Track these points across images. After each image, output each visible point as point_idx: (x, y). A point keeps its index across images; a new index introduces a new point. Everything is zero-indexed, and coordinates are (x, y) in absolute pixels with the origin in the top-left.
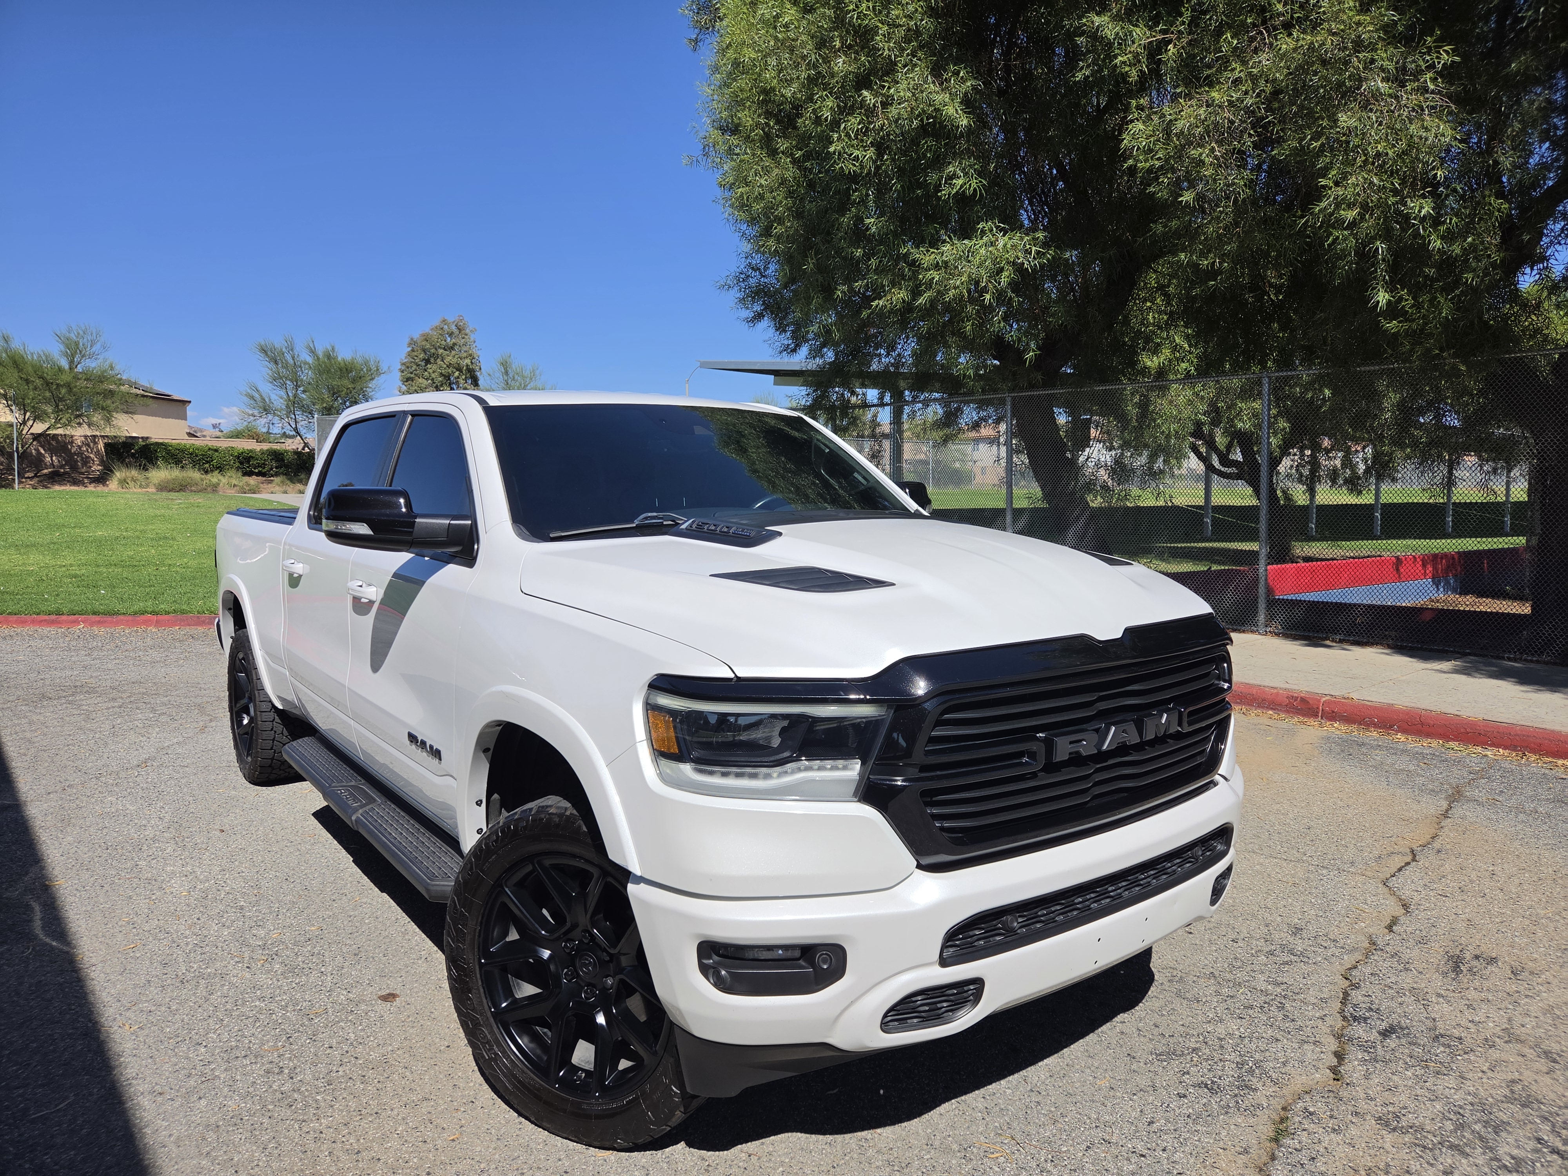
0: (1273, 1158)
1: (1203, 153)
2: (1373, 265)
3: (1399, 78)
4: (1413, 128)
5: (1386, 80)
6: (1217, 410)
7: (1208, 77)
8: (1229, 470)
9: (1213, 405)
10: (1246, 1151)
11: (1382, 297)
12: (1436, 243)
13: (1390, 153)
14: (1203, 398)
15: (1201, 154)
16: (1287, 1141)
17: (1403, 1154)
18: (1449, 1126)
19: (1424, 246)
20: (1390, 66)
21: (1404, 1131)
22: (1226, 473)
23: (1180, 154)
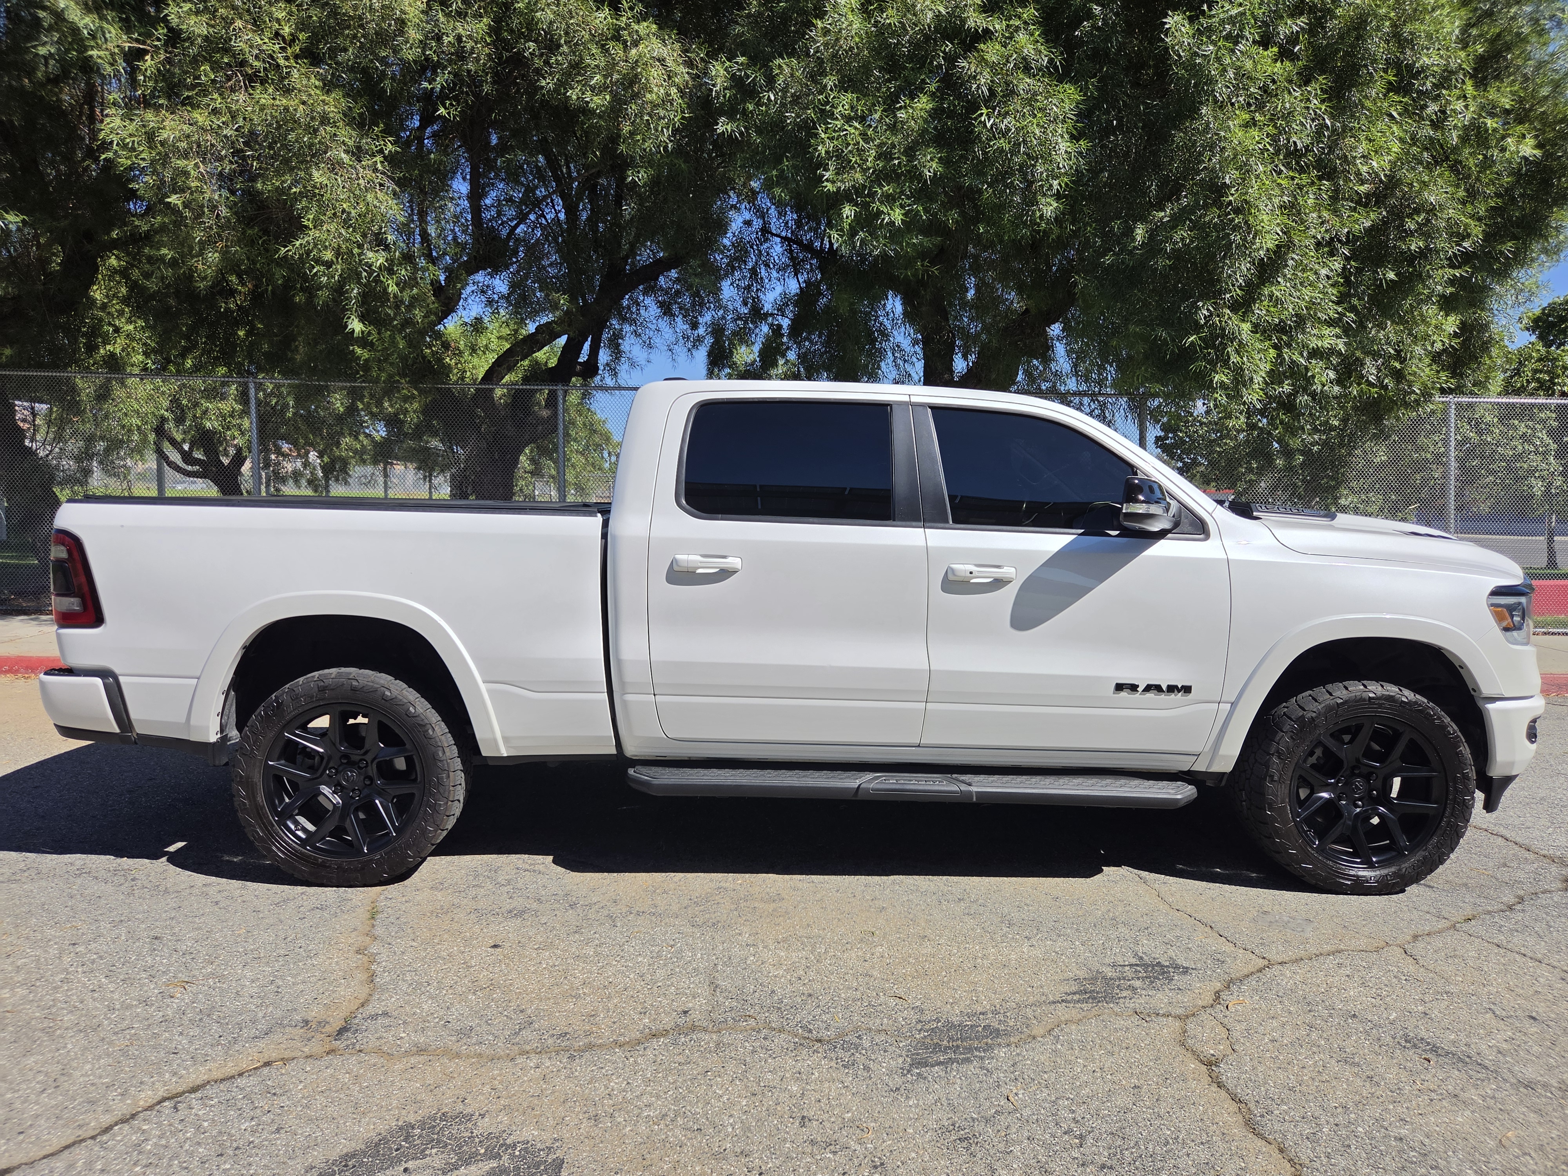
0: (373, 926)
1: (189, 165)
2: (347, 299)
3: (357, 153)
4: (370, 197)
5: (347, 152)
6: (179, 406)
7: (188, 97)
8: (189, 468)
9: (175, 401)
10: (355, 930)
11: (356, 326)
12: (392, 288)
13: (353, 212)
14: (163, 393)
15: (187, 166)
16: (380, 916)
17: (449, 898)
18: (471, 878)
19: (385, 289)
20: (351, 143)
21: (447, 889)
22: (186, 471)
23: (165, 160)
